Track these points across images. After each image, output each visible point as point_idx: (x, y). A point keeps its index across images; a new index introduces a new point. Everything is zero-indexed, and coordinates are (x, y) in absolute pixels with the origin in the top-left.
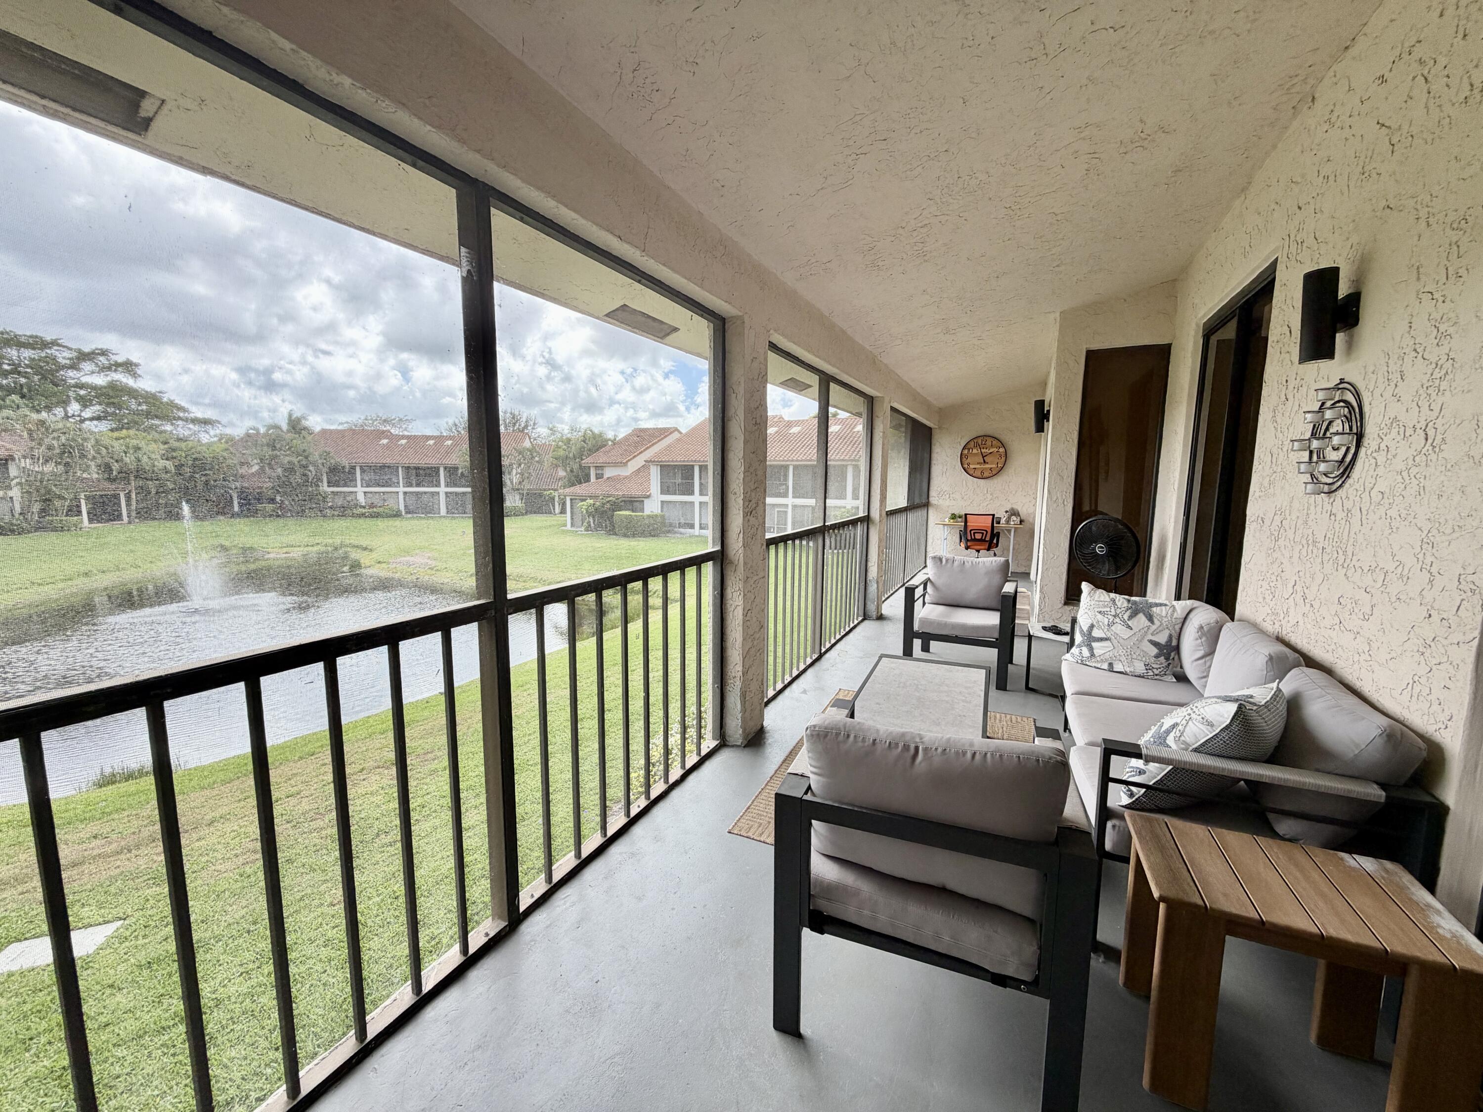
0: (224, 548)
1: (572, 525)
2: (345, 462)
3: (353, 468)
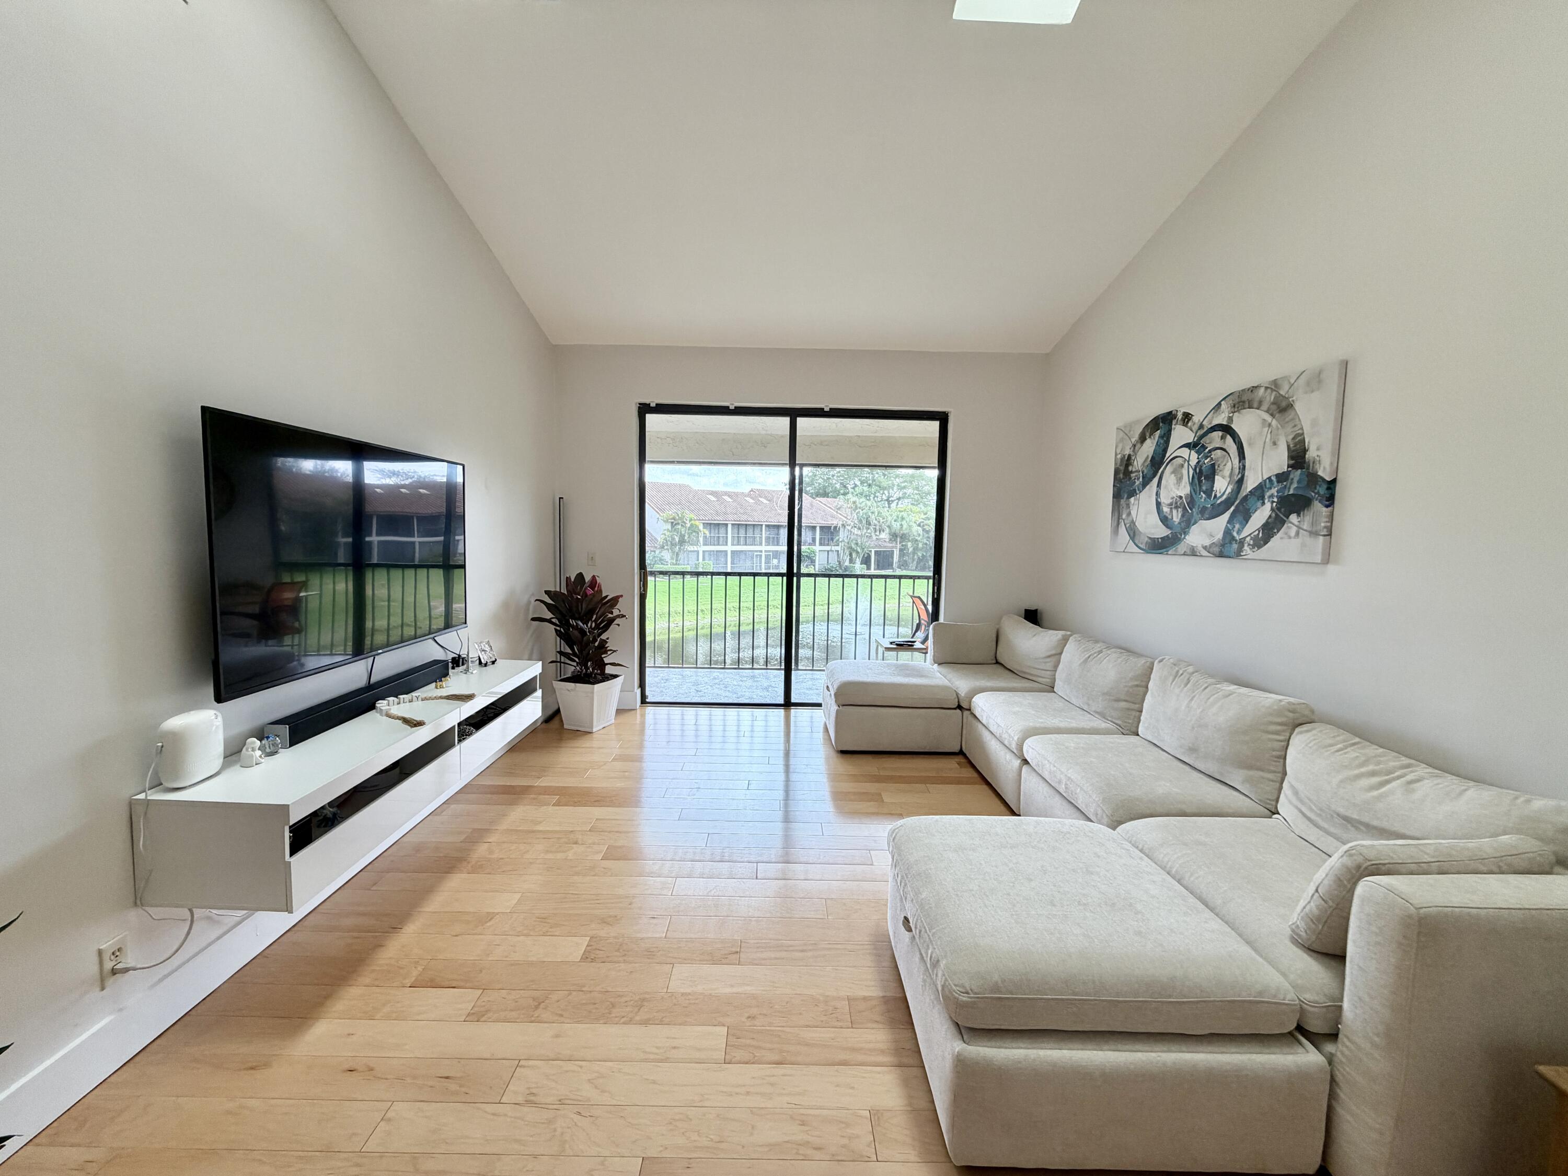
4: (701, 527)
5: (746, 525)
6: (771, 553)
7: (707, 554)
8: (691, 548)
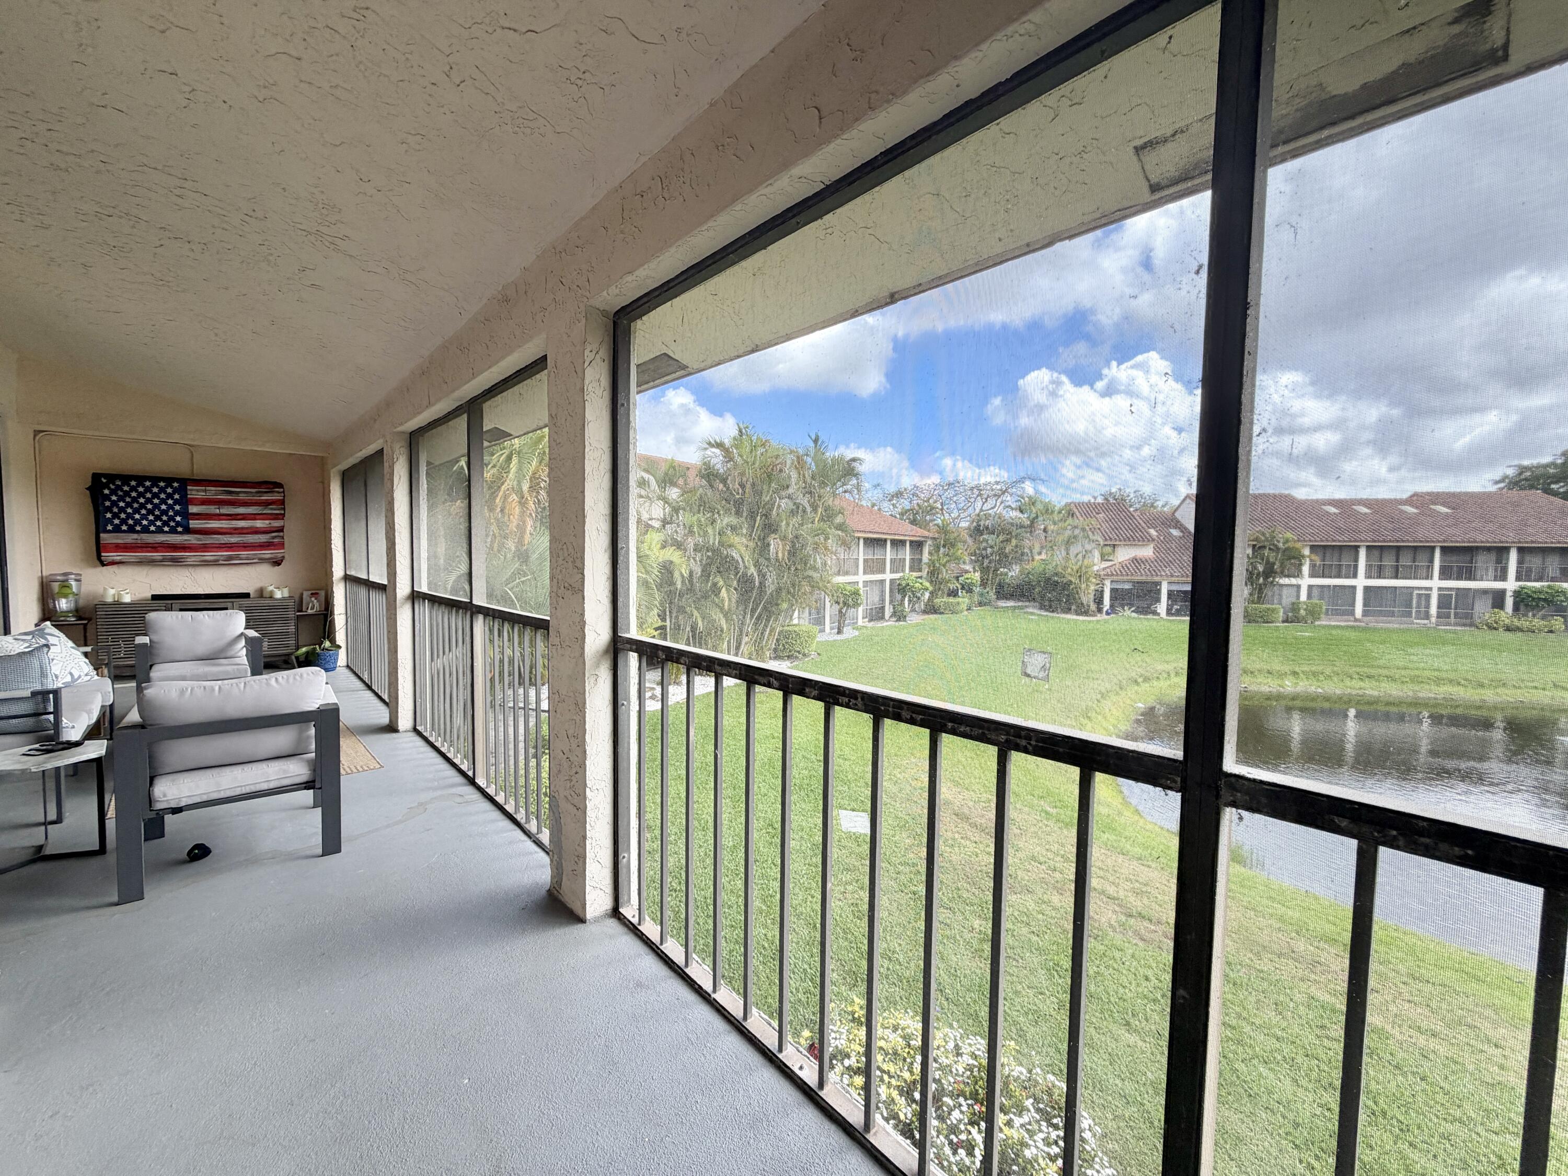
4: (1307, 552)
5: (1398, 548)
6: (1454, 593)
7: (1315, 592)
8: (1285, 581)
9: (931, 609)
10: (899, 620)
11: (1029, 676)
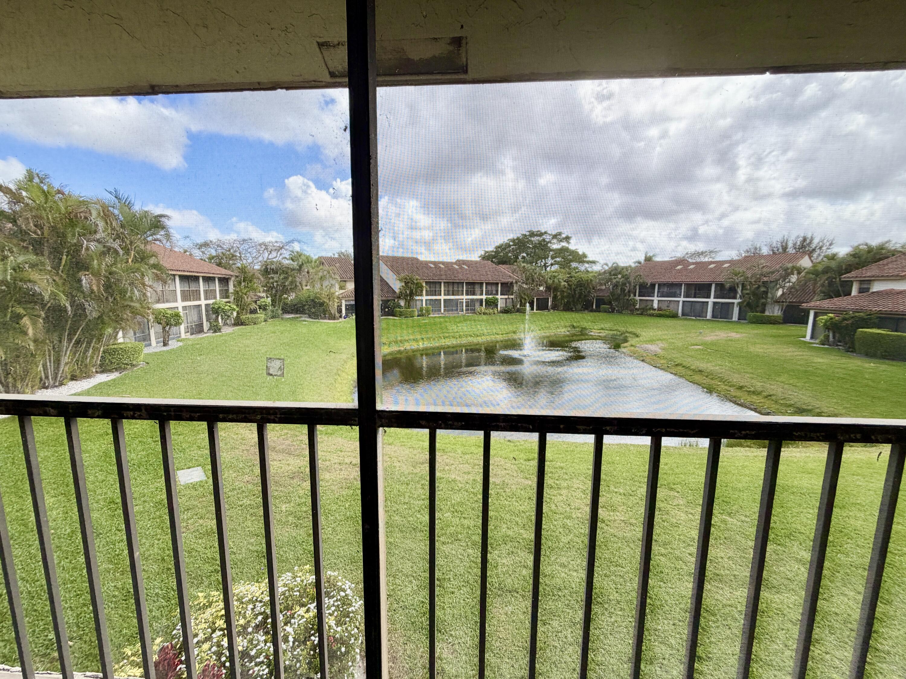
0: (574, 327)
1: (812, 337)
2: (649, 281)
3: (653, 286)
5: (453, 282)
8: (417, 298)
9: (239, 322)
10: (215, 332)
11: (271, 375)
